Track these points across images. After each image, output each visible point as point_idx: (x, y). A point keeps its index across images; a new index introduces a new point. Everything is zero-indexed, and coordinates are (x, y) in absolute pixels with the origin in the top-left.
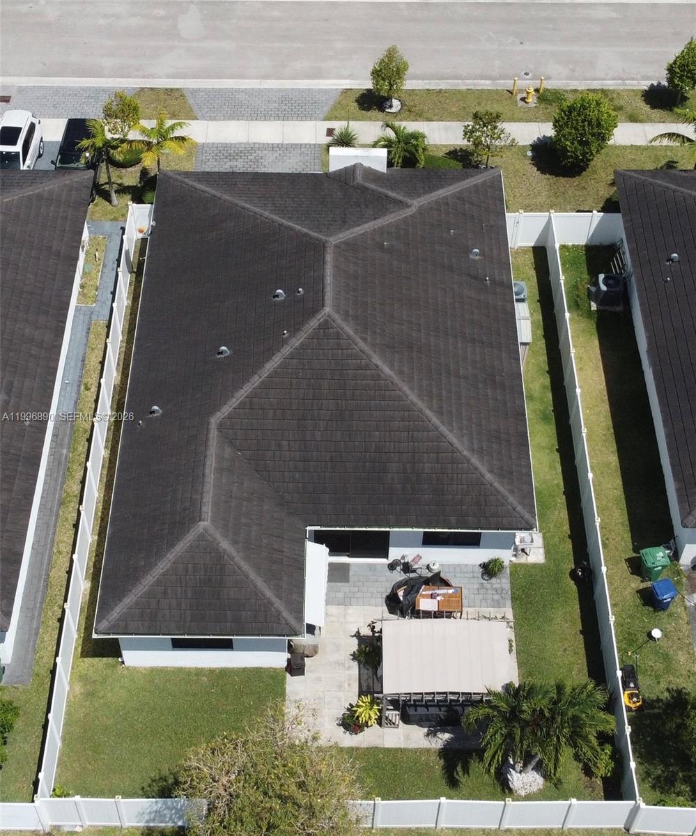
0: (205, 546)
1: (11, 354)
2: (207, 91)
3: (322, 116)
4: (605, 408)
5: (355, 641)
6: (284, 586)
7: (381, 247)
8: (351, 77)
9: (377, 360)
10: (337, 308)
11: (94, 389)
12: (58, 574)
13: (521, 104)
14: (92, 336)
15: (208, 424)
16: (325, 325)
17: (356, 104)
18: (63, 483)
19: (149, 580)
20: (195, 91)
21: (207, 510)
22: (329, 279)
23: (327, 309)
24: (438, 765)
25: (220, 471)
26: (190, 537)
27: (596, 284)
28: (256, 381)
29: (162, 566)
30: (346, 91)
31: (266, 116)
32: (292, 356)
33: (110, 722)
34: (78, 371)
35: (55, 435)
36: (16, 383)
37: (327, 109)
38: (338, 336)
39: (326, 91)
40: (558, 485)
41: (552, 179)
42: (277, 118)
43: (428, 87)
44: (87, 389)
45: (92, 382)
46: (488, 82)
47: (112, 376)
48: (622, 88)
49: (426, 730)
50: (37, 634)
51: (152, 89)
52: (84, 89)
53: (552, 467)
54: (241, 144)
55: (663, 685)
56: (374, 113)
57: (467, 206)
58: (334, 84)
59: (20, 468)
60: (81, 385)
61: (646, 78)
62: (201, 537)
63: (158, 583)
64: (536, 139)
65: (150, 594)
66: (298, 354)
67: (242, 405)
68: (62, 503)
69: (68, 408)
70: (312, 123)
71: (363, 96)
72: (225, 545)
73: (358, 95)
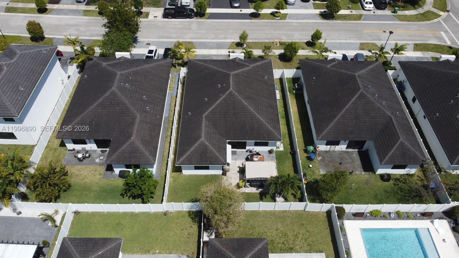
0: (203, 144)
1: (154, 101)
2: (199, 42)
3: (227, 48)
4: (297, 115)
5: (238, 168)
6: (222, 153)
7: (243, 75)
8: (234, 39)
9: (243, 101)
10: (233, 89)
11: (173, 111)
12: (166, 153)
13: (276, 45)
14: (172, 99)
15: (203, 116)
16: (231, 93)
17: (235, 45)
18: (166, 133)
19: (189, 152)
20: (196, 42)
21: (203, 135)
22: (231, 82)
23: (231, 89)
24: (258, 196)
25: (206, 127)
26: (199, 142)
27: (295, 86)
28: (214, 106)
29: (192, 149)
30: (233, 42)
31: (213, 48)
32: (222, 100)
33: (180, 187)
34: (169, 107)
35: (164, 122)
36: (155, 108)
37: (228, 46)
38: (233, 95)
39: (228, 42)
40: (286, 133)
41: (284, 63)
42: (216, 48)
43: (252, 41)
44: (172, 111)
45: (173, 110)
46: (267, 40)
47: (177, 108)
48: (300, 42)
49: (256, 188)
50: (161, 167)
51: (185, 42)
52: (169, 42)
53: (285, 129)
54: (207, 55)
55: (312, 178)
56: (240, 47)
57: (264, 67)
58: (230, 41)
59: (157, 127)
60: (170, 110)
61: (306, 39)
62: (202, 142)
63: (191, 153)
64: (280, 53)
65: (189, 156)
66: (224, 99)
67: (210, 112)
68: (166, 137)
69: (167, 115)
70: (225, 50)
71: (237, 43)
72: (207, 144)
73: (236, 43)
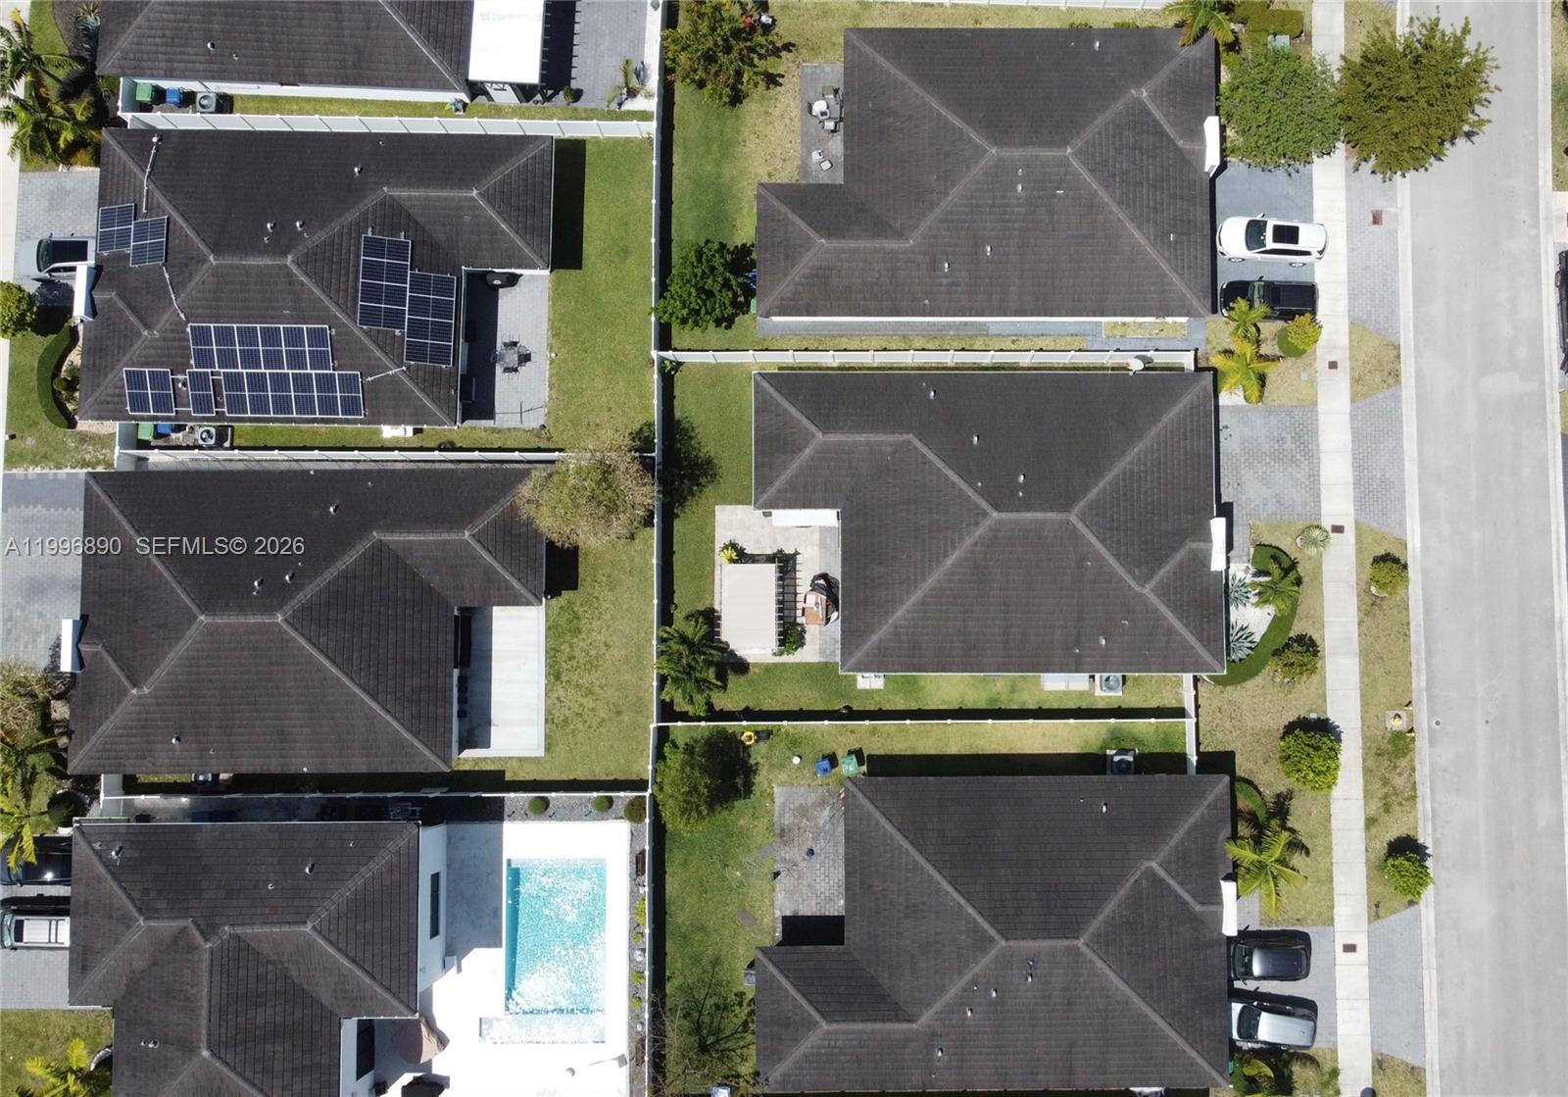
0: (808, 438)
3: (1363, 521)
5: (792, 552)
6: (789, 495)
11: (1013, 347)
13: (1392, 713)
14: (1069, 339)
15: (909, 433)
16: (985, 514)
17: (1382, 552)
18: (923, 336)
19: (785, 404)
20: (1397, 399)
21: (833, 438)
22: (1029, 515)
23: (995, 514)
25: (869, 444)
26: (813, 428)
28: (940, 464)
29: (798, 415)
30: (1403, 543)
32: (961, 490)
33: (731, 392)
34: (1030, 332)
35: (966, 323)
37: (1373, 525)
38: (977, 524)
39: (1402, 523)
44: (1013, 342)
45: (1021, 345)
46: (1423, 684)
47: (1025, 359)
48: (1420, 816)
52: (1395, 294)
55: (762, 761)
58: (1413, 531)
60: (1017, 336)
61: (1436, 842)
62: (813, 436)
64: (1336, 723)
66: (962, 494)
67: (924, 456)
68: (904, 337)
69: (993, 330)
70: (1352, 511)
72: (807, 452)
